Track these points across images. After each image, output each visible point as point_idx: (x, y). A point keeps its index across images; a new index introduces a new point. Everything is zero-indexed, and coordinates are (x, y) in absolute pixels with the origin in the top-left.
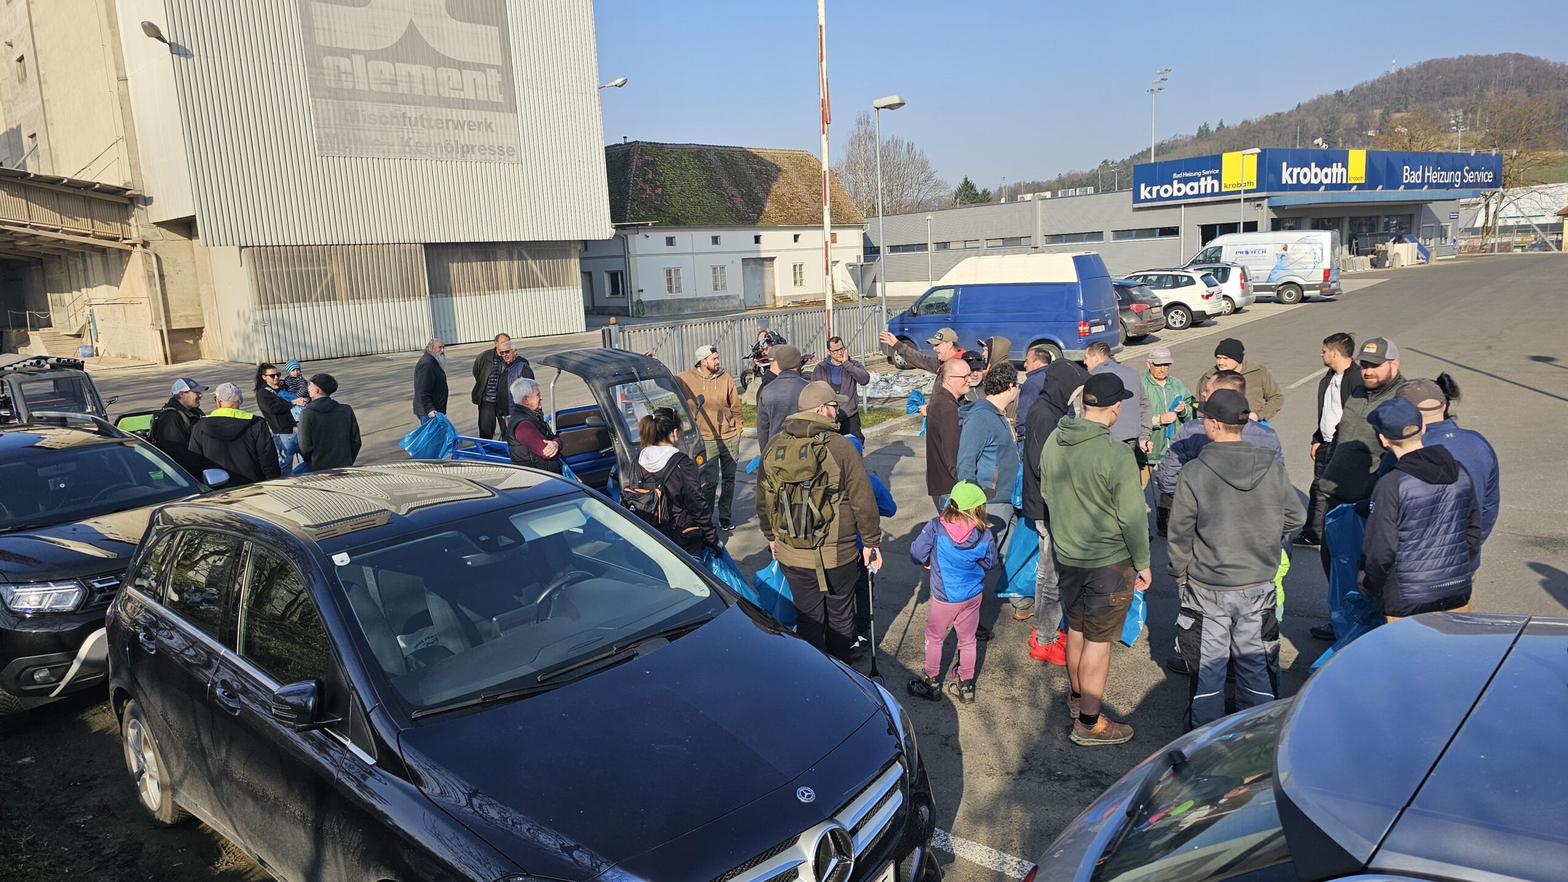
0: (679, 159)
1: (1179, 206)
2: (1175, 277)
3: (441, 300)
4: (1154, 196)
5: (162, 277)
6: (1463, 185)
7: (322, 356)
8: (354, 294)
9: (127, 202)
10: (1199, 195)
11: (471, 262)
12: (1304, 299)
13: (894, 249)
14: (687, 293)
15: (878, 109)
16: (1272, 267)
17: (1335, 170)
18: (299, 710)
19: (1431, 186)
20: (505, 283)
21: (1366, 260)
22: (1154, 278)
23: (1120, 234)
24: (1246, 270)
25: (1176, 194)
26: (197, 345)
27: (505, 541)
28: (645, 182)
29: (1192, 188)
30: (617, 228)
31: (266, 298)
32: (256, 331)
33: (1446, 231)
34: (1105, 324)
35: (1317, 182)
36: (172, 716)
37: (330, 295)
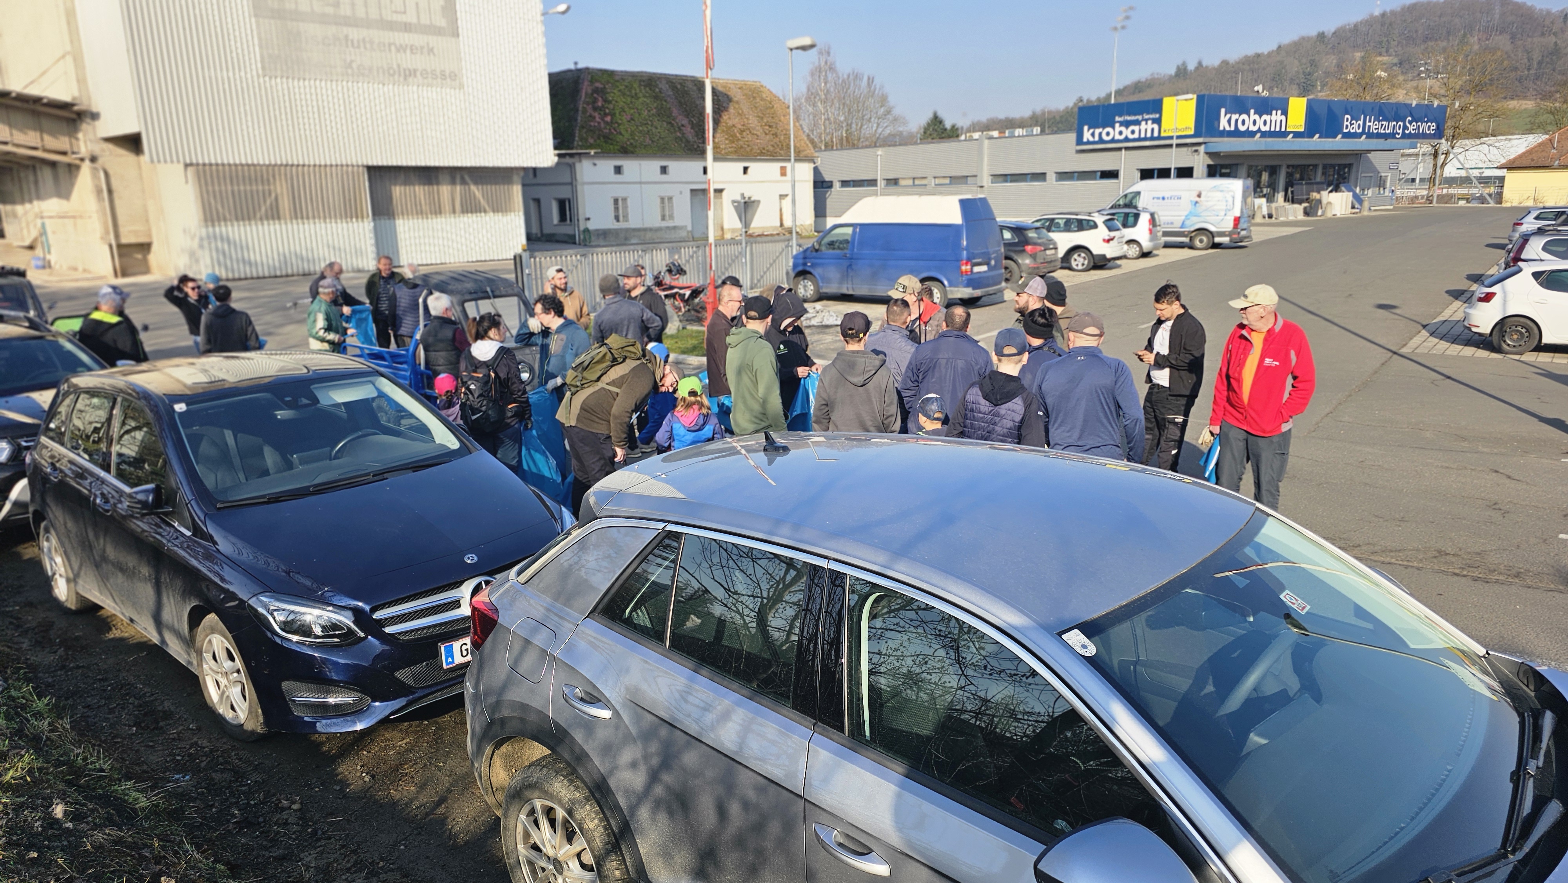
0: (630, 87)
1: (1120, 149)
2: (1080, 222)
3: (384, 222)
4: (1097, 138)
5: (110, 191)
6: (1405, 136)
7: (267, 274)
8: (298, 214)
9: (74, 116)
10: (1139, 139)
11: (414, 185)
12: (1216, 246)
13: (845, 183)
14: (634, 221)
15: (791, 50)
16: (1186, 213)
17: (1274, 117)
18: (144, 504)
19: (1370, 136)
20: (447, 206)
21: (1299, 208)
22: (1062, 222)
23: (1063, 176)
24: (1156, 216)
25: (1117, 137)
26: (145, 261)
27: (305, 401)
28: (595, 109)
29: (1133, 132)
30: (559, 155)
31: (211, 217)
32: (201, 246)
33: (1385, 182)
34: (988, 264)
35: (1255, 129)
36: (70, 524)
37: (274, 214)
